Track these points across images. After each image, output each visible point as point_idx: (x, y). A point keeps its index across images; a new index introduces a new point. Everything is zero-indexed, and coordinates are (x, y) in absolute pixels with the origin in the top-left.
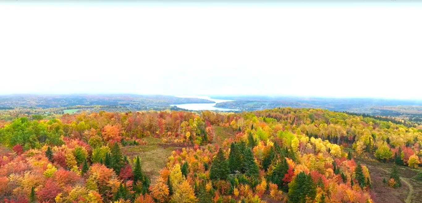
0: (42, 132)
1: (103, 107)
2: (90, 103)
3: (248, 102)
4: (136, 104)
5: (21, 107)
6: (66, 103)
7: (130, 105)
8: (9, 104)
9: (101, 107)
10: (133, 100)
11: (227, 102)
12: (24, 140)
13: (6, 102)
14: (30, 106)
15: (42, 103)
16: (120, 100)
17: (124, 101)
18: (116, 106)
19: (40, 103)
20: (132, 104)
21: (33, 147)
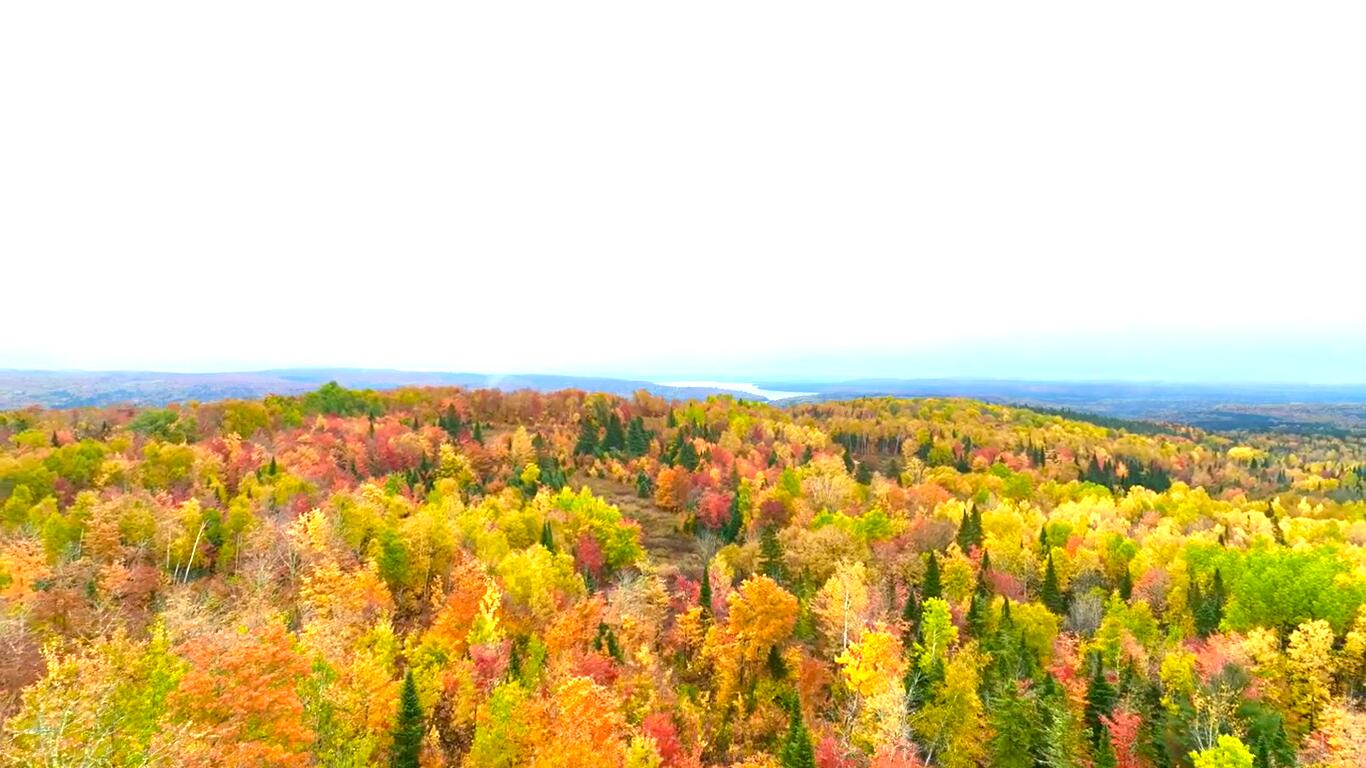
21: (353, 414)
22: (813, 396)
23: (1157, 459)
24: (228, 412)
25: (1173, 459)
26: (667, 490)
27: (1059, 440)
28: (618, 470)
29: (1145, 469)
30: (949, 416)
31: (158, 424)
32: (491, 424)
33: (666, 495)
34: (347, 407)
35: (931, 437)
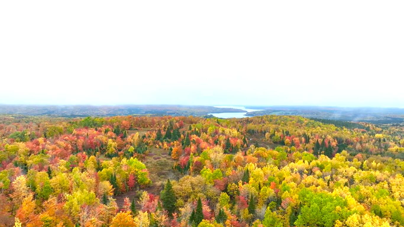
0: (95, 122)
1: (152, 116)
2: (145, 112)
3: (275, 111)
4: (180, 113)
5: (96, 115)
6: (127, 112)
7: (176, 114)
8: (88, 113)
9: (151, 116)
10: (179, 110)
11: (257, 112)
12: (89, 125)
13: (86, 112)
14: (102, 115)
15: (111, 112)
16: (168, 110)
17: (171, 110)
18: (162, 114)
19: (109, 113)
20: (177, 113)
21: (91, 127)
22: (261, 111)
23: (348, 138)
24: (48, 129)
25: (354, 138)
26: (175, 154)
27: (317, 133)
28: (165, 146)
29: (344, 142)
30: (286, 124)
31: (18, 135)
32: (137, 128)
33: (174, 155)
34: (91, 124)
35: (275, 132)
